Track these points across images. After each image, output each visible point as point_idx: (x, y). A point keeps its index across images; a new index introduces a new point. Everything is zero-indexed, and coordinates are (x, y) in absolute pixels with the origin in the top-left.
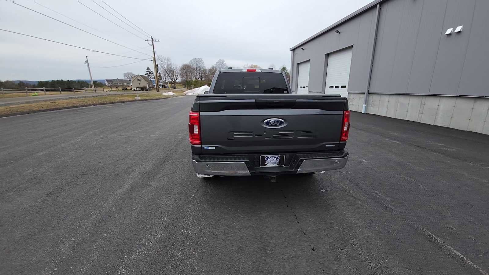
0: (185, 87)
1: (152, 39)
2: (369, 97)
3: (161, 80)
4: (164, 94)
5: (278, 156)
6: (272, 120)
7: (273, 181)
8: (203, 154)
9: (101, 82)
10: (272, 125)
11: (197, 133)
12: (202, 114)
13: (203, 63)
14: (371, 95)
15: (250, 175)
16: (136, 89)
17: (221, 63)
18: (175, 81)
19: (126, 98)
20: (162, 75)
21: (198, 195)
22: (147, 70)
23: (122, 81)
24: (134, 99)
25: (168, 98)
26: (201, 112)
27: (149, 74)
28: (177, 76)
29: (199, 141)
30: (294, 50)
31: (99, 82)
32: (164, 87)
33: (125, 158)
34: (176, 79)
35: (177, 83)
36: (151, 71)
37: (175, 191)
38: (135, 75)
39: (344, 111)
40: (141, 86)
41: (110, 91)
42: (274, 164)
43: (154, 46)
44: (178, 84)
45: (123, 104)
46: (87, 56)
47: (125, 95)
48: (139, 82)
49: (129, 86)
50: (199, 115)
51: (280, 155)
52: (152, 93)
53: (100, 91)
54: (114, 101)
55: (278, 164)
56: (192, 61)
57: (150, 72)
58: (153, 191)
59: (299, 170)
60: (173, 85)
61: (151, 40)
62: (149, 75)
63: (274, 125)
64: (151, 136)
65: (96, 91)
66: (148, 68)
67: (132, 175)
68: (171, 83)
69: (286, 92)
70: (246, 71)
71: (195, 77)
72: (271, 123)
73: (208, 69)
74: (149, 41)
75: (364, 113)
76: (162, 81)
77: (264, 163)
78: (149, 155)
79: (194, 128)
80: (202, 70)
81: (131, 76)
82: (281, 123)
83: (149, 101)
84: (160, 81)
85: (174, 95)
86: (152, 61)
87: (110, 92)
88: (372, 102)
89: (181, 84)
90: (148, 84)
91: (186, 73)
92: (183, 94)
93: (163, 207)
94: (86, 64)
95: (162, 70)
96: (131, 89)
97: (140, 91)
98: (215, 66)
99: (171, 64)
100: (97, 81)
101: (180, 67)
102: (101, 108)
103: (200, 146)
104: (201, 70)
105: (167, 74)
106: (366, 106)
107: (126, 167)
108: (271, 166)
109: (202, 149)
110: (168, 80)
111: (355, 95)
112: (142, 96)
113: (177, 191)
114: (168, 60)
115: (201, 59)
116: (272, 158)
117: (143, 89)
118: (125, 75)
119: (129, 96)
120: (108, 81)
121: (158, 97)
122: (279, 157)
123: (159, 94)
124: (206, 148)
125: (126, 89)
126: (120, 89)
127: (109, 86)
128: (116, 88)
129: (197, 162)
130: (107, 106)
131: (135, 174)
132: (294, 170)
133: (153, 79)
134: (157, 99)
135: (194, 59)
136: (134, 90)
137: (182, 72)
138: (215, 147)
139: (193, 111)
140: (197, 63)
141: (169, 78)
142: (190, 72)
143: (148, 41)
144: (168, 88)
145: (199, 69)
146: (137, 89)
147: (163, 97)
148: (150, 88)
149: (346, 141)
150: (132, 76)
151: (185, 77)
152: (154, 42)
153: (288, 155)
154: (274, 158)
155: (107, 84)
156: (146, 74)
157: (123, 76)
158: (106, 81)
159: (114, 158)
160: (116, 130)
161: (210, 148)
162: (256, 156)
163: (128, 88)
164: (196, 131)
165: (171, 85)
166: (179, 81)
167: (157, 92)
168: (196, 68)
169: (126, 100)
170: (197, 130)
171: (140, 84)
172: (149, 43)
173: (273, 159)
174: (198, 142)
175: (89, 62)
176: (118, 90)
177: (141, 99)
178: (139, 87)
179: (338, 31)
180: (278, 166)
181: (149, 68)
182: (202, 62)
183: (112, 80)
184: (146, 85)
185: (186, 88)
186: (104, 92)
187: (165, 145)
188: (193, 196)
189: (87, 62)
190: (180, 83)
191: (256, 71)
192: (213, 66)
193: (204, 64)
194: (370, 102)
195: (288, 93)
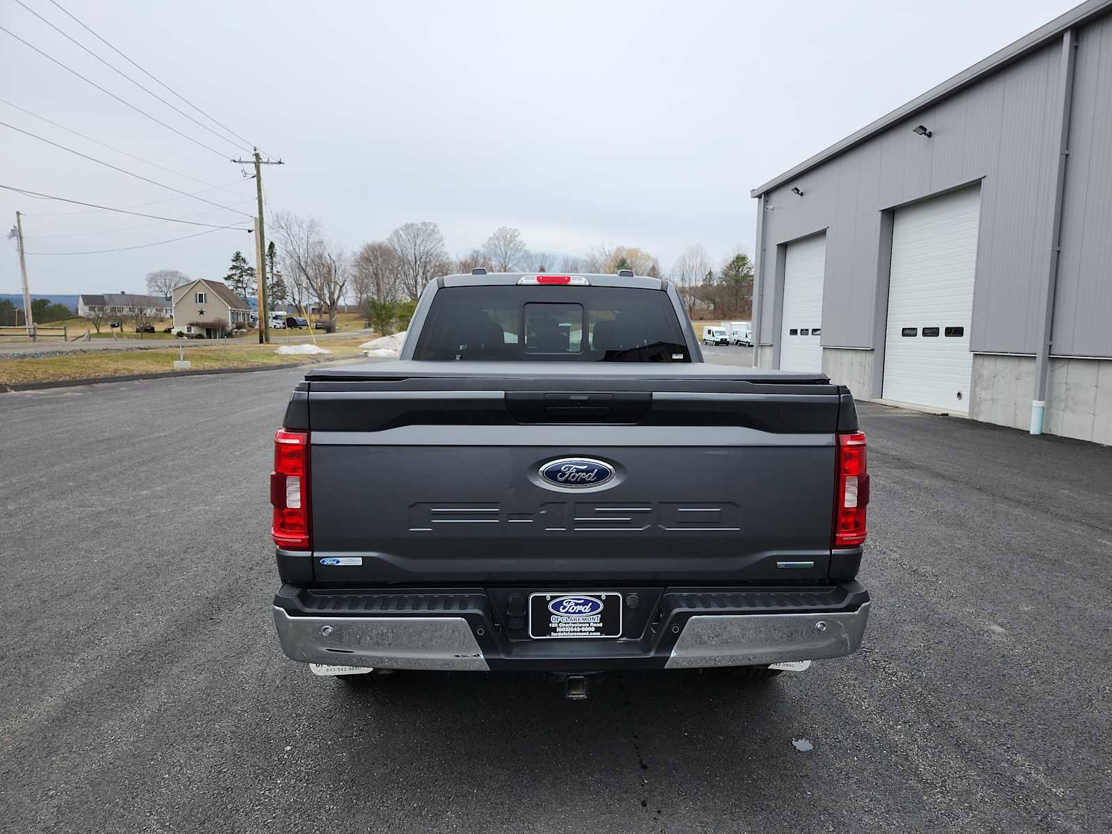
0: (369, 325)
1: (257, 155)
2: (1052, 371)
3: (282, 298)
4: (284, 350)
5: (599, 597)
6: (570, 464)
7: (578, 695)
8: (320, 586)
9: (65, 304)
10: (567, 482)
11: (298, 505)
12: (318, 437)
13: (442, 239)
14: (1058, 365)
15: (489, 669)
16: (185, 331)
17: (507, 240)
18: (333, 303)
19: (140, 362)
20: (288, 281)
21: (311, 746)
22: (234, 263)
23: (137, 302)
24: (167, 369)
25: (295, 365)
26: (313, 434)
27: (241, 276)
28: (341, 287)
29: (304, 537)
30: (766, 195)
31: (57, 303)
32: (291, 323)
33: (75, 592)
34: (336, 297)
35: (341, 310)
36: (246, 267)
37: (224, 725)
38: (189, 281)
39: (838, 433)
40: (208, 318)
41: (90, 336)
42: (583, 629)
43: (262, 182)
44: (343, 312)
45: (123, 387)
46: (18, 213)
47: (139, 351)
48: (201, 306)
49: (162, 320)
50: (305, 443)
51: (603, 595)
52: (243, 348)
53: (52, 338)
54: (92, 376)
55: (597, 629)
56: (401, 232)
57: (243, 271)
58: (143, 725)
59: (673, 654)
60: (326, 317)
61: (254, 159)
62: (238, 281)
63: (575, 482)
64: (196, 509)
65: (38, 338)
66: (238, 257)
67: (83, 663)
68: (321, 309)
69: (681, 357)
70: (535, 282)
71: (408, 288)
72: (564, 474)
73: (458, 262)
74: (246, 162)
75: (1037, 432)
76: (286, 302)
77: (543, 625)
78: (165, 584)
79: (289, 489)
80: (435, 266)
81: (172, 284)
82: (602, 475)
83: (223, 375)
84: (280, 302)
85: (320, 354)
86: (249, 231)
87: (87, 342)
88: (1068, 389)
89: (358, 315)
90: (232, 313)
91: (376, 275)
92: (355, 350)
93: (164, 790)
94: (15, 240)
95: (288, 261)
96: (168, 331)
97: (200, 336)
98: (482, 250)
99: (321, 243)
100: (48, 302)
101: (355, 253)
102: (41, 401)
103: (308, 554)
104: (432, 264)
105: (304, 278)
106: (1043, 408)
107: (69, 627)
108: (571, 636)
109: (315, 563)
110: (309, 300)
111: (1001, 365)
112: (202, 357)
113: (234, 729)
114: (312, 226)
115: (431, 227)
116: (576, 604)
117: (212, 330)
118: (152, 279)
119: (151, 355)
120: (88, 300)
121: (259, 361)
122: (601, 600)
123: (267, 352)
124: (328, 562)
125: (152, 330)
126: (128, 329)
127: (89, 320)
128: (113, 326)
129: (290, 615)
130: (67, 392)
131: (93, 654)
132: (652, 654)
133: (253, 294)
134: (252, 370)
135: (407, 227)
136: (180, 335)
137: (361, 272)
138: (363, 557)
139: (289, 429)
140: (418, 242)
141: (311, 291)
142: (391, 271)
143: (240, 162)
144: (304, 328)
145: (425, 262)
146: (189, 329)
147: (278, 363)
148: (239, 326)
149: (857, 546)
150: (178, 282)
151: (373, 288)
152: (262, 166)
153: (634, 595)
154: (583, 604)
155: (83, 310)
156: (229, 278)
157: (147, 282)
158: (81, 300)
159: (34, 593)
160: (71, 484)
161: (344, 562)
162: (512, 595)
163: (159, 327)
164: (294, 500)
165: (317, 317)
166: (349, 304)
167: (261, 342)
168: (411, 258)
169: (136, 372)
170: (298, 496)
171: (202, 313)
172: (243, 171)
173: (579, 608)
174: (298, 539)
175: (23, 234)
176: (120, 336)
177: (195, 368)
178: (197, 325)
179: (925, 130)
180: (597, 635)
181: (242, 255)
182: (437, 236)
183: (102, 296)
184: (222, 317)
185: (372, 330)
186: (66, 340)
187: (236, 546)
188: (289, 748)
189: (17, 233)
190: (351, 310)
191: (572, 282)
192: (475, 251)
193: (443, 245)
194: (1060, 391)
195: (687, 360)
